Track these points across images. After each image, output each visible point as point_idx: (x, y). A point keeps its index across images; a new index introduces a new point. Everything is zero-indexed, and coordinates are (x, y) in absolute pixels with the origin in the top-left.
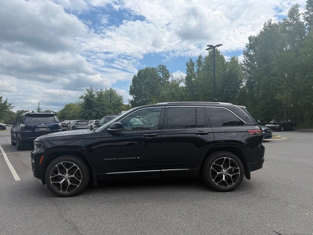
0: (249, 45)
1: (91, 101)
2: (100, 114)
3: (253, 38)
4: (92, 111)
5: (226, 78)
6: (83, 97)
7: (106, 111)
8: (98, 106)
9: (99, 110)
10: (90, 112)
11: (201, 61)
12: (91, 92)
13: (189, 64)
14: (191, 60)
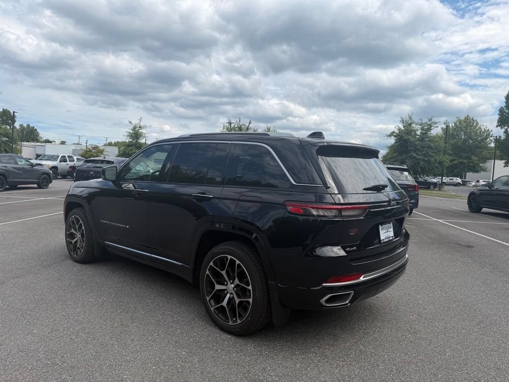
1: (406, 141)
2: (420, 163)
4: (407, 158)
6: (395, 134)
7: (433, 160)
8: (418, 150)
9: (419, 157)
10: (402, 159)
12: (410, 124)
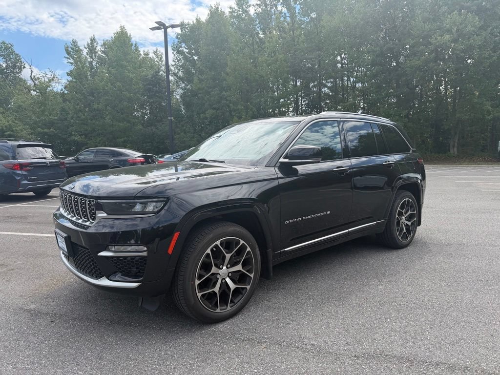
0: (181, 35)
3: (186, 25)
5: (149, 84)
11: (95, 49)
13: (70, 49)
14: (74, 42)
